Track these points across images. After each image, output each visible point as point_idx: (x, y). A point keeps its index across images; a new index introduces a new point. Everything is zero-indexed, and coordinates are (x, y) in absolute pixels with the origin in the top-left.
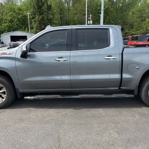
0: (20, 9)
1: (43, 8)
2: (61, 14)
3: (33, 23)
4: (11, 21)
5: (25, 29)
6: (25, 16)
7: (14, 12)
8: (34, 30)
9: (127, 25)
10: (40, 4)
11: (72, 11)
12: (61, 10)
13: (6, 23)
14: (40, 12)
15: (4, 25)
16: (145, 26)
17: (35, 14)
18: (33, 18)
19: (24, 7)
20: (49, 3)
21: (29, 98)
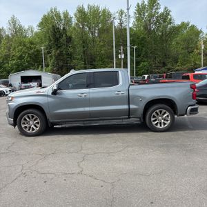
0: (31, 43)
1: (61, 40)
2: (84, 47)
3: (49, 60)
4: (21, 58)
5: (38, 67)
6: (38, 51)
7: (25, 45)
8: (50, 68)
9: (169, 58)
10: (58, 36)
11: (98, 43)
12: (84, 42)
13: (14, 60)
14: (57, 45)
15: (12, 63)
16: (193, 59)
17: (51, 48)
18: (49, 53)
19: (37, 40)
20: (68, 34)
21: (58, 126)
